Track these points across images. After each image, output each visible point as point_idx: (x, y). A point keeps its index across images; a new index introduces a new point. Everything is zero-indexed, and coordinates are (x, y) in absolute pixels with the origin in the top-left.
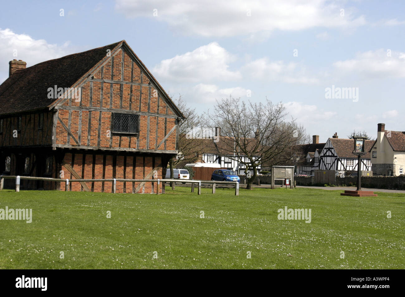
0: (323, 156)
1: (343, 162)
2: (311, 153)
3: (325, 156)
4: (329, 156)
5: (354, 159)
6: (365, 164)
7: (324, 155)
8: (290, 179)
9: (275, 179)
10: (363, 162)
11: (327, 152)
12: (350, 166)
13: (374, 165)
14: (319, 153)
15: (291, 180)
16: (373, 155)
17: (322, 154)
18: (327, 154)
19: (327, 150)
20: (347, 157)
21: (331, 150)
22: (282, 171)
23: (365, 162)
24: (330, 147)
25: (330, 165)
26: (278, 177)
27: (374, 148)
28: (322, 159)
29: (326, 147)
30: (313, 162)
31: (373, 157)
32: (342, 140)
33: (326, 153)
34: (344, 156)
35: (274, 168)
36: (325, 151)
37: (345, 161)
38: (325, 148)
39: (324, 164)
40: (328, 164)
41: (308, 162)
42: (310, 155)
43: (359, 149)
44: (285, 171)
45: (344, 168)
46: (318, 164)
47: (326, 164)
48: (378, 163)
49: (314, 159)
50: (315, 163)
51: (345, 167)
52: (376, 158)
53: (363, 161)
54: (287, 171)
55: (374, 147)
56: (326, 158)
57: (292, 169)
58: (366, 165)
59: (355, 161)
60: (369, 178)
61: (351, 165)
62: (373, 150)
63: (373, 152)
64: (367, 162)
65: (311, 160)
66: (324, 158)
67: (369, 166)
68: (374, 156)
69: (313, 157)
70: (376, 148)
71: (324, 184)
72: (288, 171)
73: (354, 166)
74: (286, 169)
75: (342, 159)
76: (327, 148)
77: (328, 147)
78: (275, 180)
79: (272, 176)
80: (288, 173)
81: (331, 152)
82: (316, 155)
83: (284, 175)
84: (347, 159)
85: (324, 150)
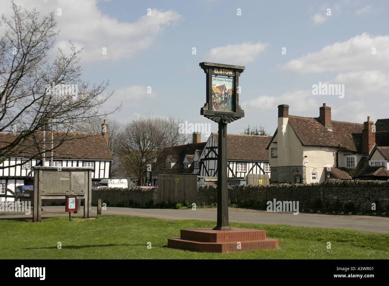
0: (204, 159)
1: (231, 166)
2: (188, 155)
3: (206, 159)
4: (212, 159)
5: (247, 162)
6: (263, 169)
7: (206, 157)
8: (83, 196)
9: (43, 198)
10: (259, 167)
11: (209, 152)
12: (241, 172)
13: (274, 168)
14: (200, 154)
15: (86, 197)
16: (272, 154)
17: (203, 157)
18: (210, 156)
19: (209, 150)
20: (237, 159)
21: (214, 149)
22: (62, 179)
23: (262, 165)
24: (213, 146)
25: (213, 171)
26: (52, 192)
27: (273, 143)
28: (203, 163)
29: (207, 146)
30: (192, 168)
31: (272, 157)
32: (230, 135)
33: (208, 155)
34: (232, 158)
35: (41, 172)
36: (207, 151)
37: (235, 165)
38: (207, 148)
39: (206, 171)
40: (211, 170)
41: (186, 168)
42: (188, 158)
43: (222, 102)
44: (69, 179)
45: (233, 174)
46: (199, 170)
47: (209, 169)
48: (279, 165)
49: (193, 164)
50: (195, 170)
51: (235, 174)
52: (277, 157)
53: (259, 164)
54: (74, 177)
55: (274, 141)
56: (208, 161)
57: (87, 172)
58: (263, 171)
59: (248, 164)
60: (263, 188)
61: (243, 171)
62: (272, 146)
63: (272, 149)
64: (265, 166)
65: (189, 166)
66: (205, 161)
67: (268, 171)
68: (274, 155)
69: (192, 161)
70: (276, 143)
71: (176, 203)
72: (78, 177)
73: (248, 172)
74: (73, 173)
75: (230, 162)
76: (210, 148)
77: (211, 146)
78: (43, 200)
79: (36, 190)
80: (76, 182)
81: (215, 152)
82: (196, 158)
83: (68, 188)
84: (237, 162)
85: (205, 151)
